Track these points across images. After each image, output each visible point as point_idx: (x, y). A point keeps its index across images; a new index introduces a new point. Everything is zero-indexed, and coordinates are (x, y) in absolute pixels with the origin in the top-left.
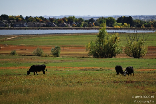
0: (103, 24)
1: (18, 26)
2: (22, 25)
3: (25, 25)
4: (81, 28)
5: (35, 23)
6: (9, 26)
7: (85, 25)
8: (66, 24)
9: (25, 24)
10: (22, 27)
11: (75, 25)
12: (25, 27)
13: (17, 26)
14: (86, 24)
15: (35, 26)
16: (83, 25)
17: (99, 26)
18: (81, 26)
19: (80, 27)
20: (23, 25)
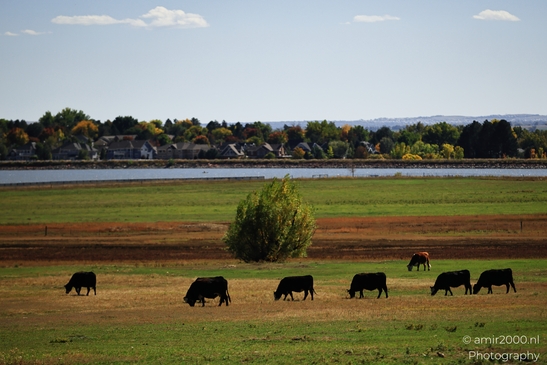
0: (401, 148)
1: (121, 157)
2: (135, 151)
3: (144, 151)
4: (326, 159)
5: (175, 145)
6: (94, 157)
7: (339, 153)
8: (271, 149)
9: (144, 147)
10: (134, 158)
11: (304, 152)
12: (143, 158)
13: (117, 157)
14: (342, 147)
15: (175, 157)
16: (333, 150)
17: (386, 155)
18: (324, 154)
19: (322, 158)
20: (136, 154)
